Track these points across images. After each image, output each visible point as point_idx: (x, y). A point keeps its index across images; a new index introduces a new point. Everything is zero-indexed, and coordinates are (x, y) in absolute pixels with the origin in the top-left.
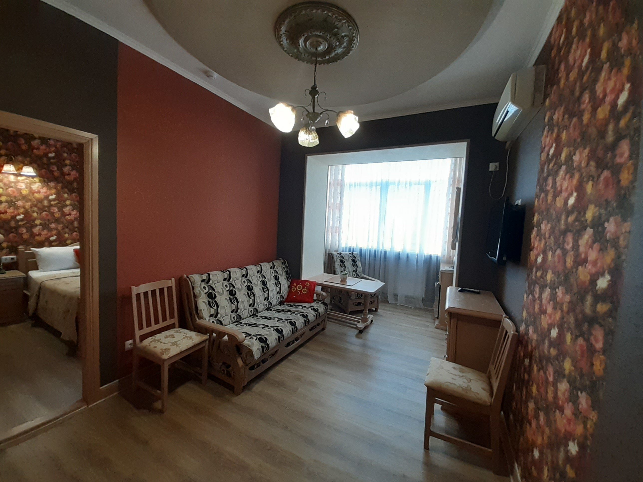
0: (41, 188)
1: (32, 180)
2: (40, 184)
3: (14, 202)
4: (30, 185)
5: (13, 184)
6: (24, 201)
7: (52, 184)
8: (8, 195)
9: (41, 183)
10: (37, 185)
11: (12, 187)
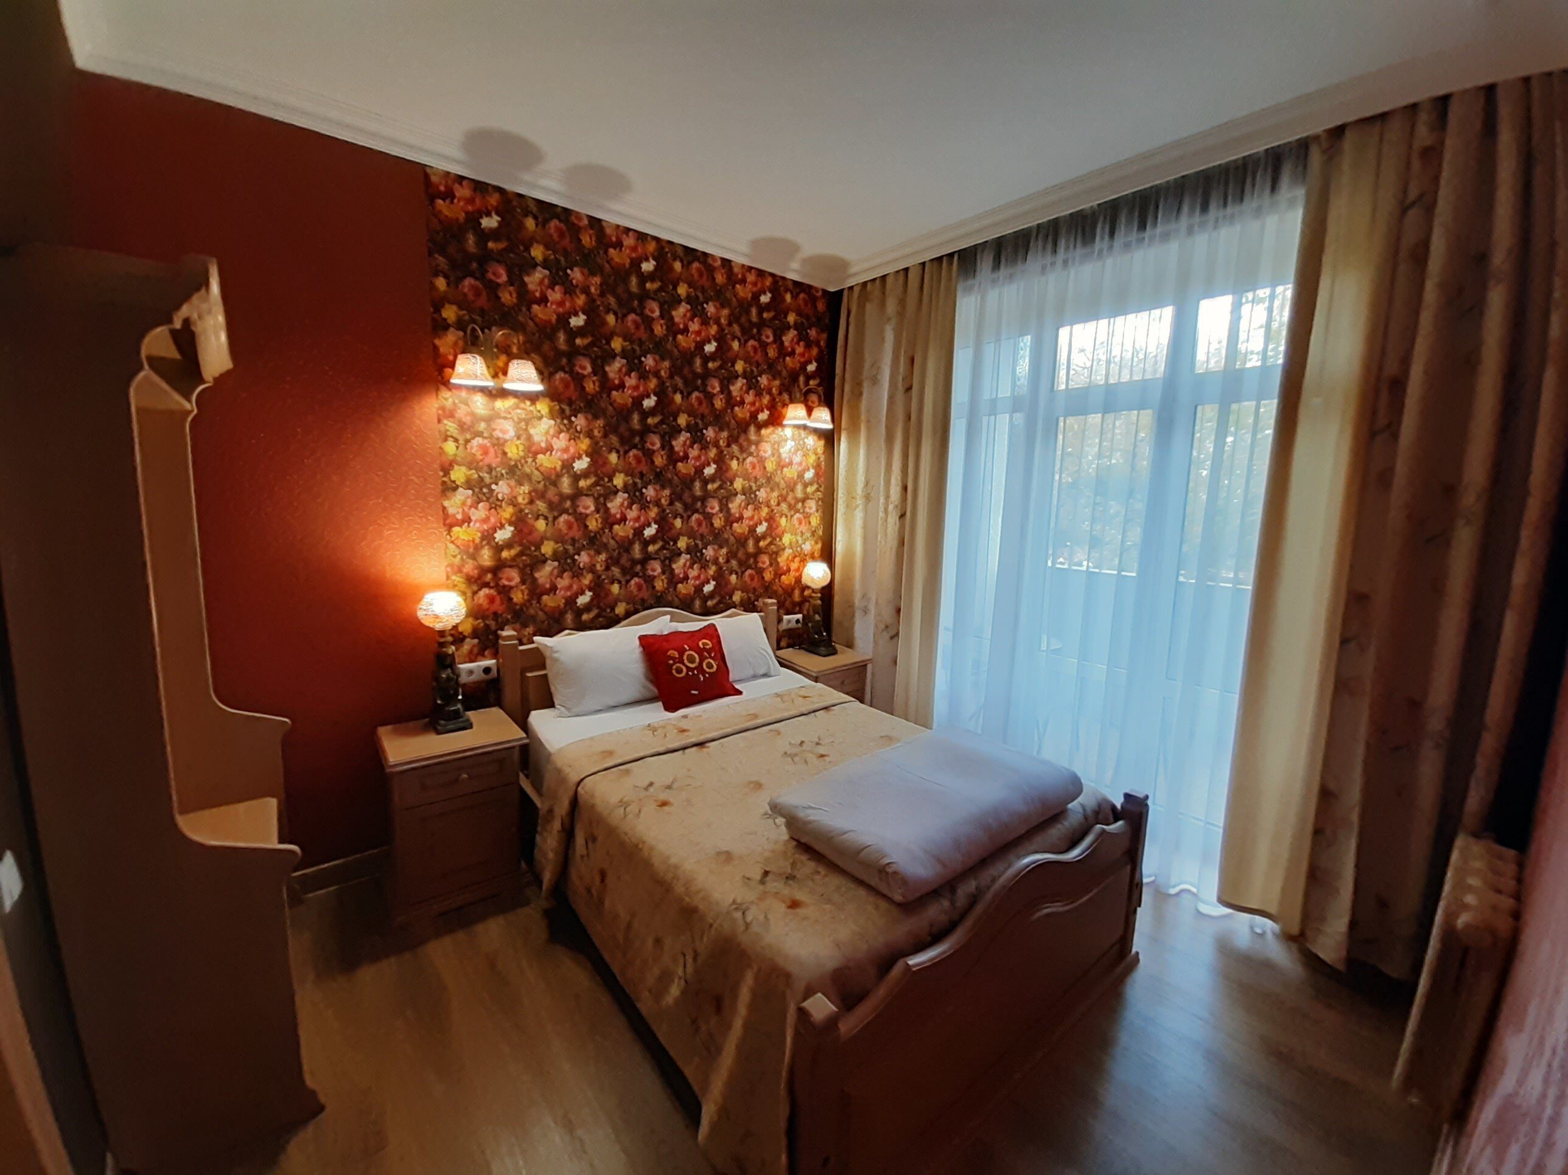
0: (553, 436)
1: (532, 408)
2: (552, 422)
3: (489, 486)
4: (527, 425)
5: (482, 426)
6: (513, 483)
7: (580, 421)
8: (472, 464)
9: (553, 419)
10: (544, 428)
11: (479, 434)
